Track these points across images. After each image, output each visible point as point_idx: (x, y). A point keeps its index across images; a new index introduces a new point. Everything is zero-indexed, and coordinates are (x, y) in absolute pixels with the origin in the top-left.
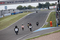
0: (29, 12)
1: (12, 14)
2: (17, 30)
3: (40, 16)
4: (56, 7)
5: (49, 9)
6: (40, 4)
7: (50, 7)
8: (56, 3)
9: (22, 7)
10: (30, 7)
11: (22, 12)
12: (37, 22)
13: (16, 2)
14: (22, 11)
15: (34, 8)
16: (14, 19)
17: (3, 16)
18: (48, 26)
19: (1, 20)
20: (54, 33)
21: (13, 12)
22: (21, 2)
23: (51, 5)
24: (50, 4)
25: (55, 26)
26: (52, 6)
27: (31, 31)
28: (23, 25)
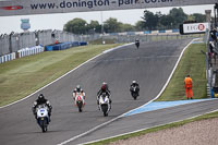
0: (109, 42)
1: (46, 49)
2: (46, 113)
3: (149, 60)
4: (207, 25)
5: (182, 32)
6: (148, 16)
7: (187, 28)
8: (208, 12)
9: (84, 22)
10: (112, 26)
11: (85, 44)
12: (134, 84)
13: (63, 5)
14: (83, 37)
15: (129, 29)
16: (53, 67)
17: (14, 54)
18: (177, 96)
19: (8, 69)
20: (197, 120)
21: (50, 41)
22: (80, 6)
23: (191, 19)
24: (186, 16)
25: (202, 95)
26: (192, 22)
27: (106, 115)
28: (79, 90)
